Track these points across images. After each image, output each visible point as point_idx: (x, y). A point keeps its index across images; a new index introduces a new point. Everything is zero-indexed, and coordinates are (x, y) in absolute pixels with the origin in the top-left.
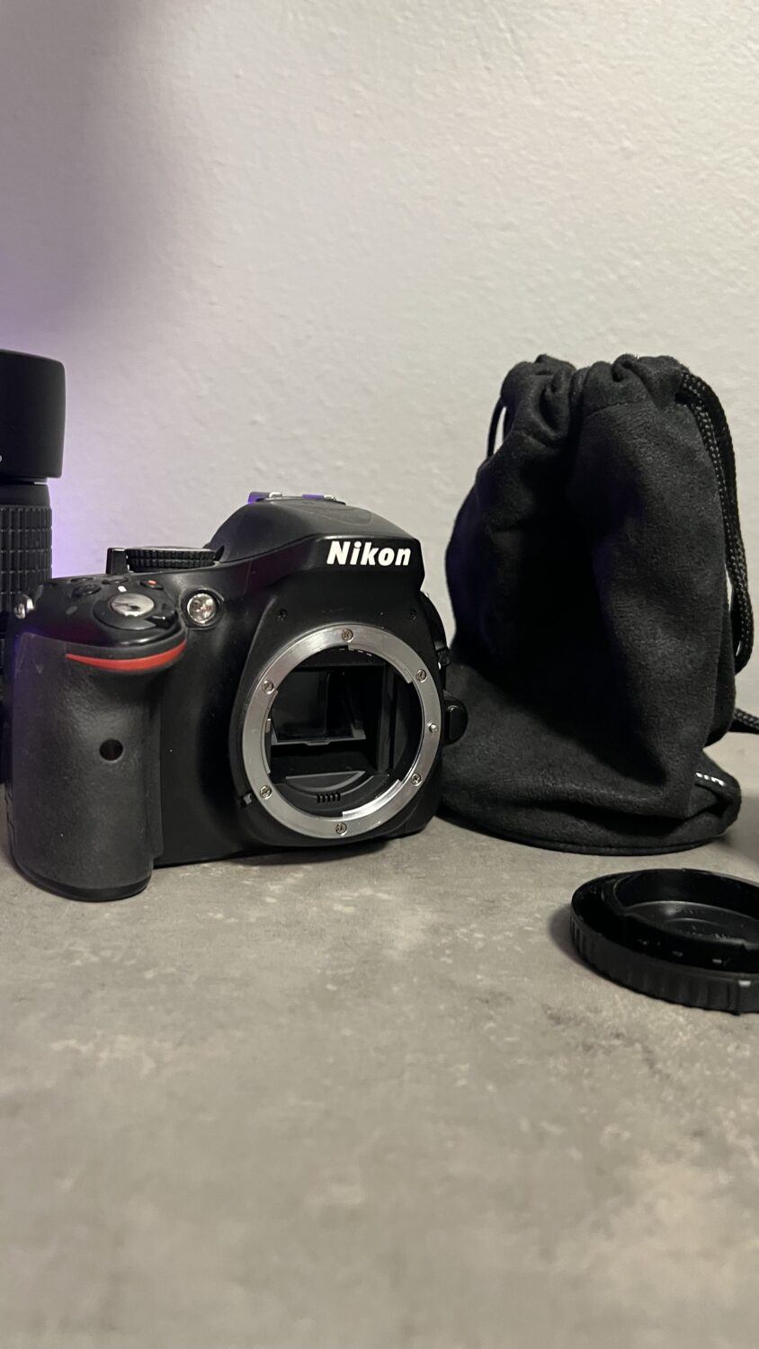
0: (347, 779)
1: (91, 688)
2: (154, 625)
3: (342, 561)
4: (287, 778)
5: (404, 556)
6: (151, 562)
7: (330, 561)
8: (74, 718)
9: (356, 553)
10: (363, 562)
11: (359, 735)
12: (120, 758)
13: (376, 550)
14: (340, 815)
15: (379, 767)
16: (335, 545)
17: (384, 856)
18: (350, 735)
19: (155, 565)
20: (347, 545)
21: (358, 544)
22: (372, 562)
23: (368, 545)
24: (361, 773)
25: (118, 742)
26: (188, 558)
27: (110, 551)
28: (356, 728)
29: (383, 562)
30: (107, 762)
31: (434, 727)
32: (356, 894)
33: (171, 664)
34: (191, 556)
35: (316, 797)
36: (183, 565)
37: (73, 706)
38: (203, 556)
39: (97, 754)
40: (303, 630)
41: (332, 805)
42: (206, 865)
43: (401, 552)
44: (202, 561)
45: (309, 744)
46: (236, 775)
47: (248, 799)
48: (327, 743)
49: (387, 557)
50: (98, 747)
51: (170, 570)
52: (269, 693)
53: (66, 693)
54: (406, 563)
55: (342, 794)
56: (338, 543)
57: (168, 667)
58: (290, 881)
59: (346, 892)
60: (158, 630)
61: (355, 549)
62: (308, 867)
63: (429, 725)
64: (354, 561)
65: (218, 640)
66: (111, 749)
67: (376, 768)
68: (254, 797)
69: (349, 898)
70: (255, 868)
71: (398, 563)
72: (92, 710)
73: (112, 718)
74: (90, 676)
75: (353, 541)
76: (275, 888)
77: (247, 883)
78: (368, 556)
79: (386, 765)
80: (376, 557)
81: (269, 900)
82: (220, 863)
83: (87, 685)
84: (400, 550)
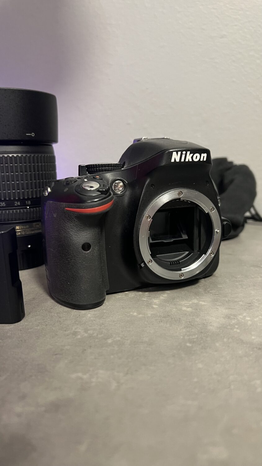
0: (181, 255)
1: (76, 222)
2: (100, 193)
3: (178, 160)
4: (157, 256)
5: (204, 157)
6: (96, 169)
7: (173, 160)
8: (71, 235)
9: (183, 156)
10: (187, 160)
11: (185, 237)
12: (90, 250)
13: (192, 155)
14: (181, 270)
15: (195, 250)
16: (174, 153)
17: (199, 286)
18: (182, 237)
19: (98, 170)
21: (184, 152)
22: (191, 160)
23: (189, 153)
24: (187, 253)
25: (90, 244)
26: (111, 166)
27: (79, 166)
28: (183, 234)
29: (195, 160)
30: (84, 251)
31: (218, 231)
32: (191, 303)
33: (108, 209)
34: (113, 166)
35: (170, 263)
36: (110, 170)
37: (69, 229)
38: (117, 165)
39: (80, 248)
40: (161, 193)
41: (177, 266)
42: (127, 292)
44: (117, 168)
45: (165, 241)
46: (137, 255)
47: (143, 265)
48: (172, 241)
49: (197, 157)
50: (81, 246)
51: (104, 172)
52: (149, 220)
53: (66, 224)
54: (205, 160)
55: (180, 261)
56: (175, 152)
57: (107, 211)
58: (162, 298)
59: (186, 302)
60: (102, 195)
61: (183, 155)
62: (168, 292)
63: (216, 230)
64: (183, 160)
65: (126, 199)
66: (86, 247)
67: (193, 250)
68: (145, 264)
69: (188, 305)
70: (147, 293)
71: (202, 160)
72: (78, 231)
73: (86, 234)
74: (75, 217)
75: (182, 151)
76: (156, 301)
77: (145, 299)
78: (189, 158)
79: (198, 249)
80: (192, 157)
81: (155, 306)
82: (132, 292)
83: (75, 221)
84: (202, 154)
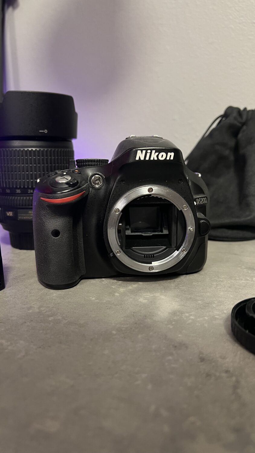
0: (157, 250)
1: (48, 210)
2: (68, 186)
3: (142, 159)
4: (133, 248)
5: (171, 156)
7: (137, 159)
8: (43, 221)
9: (148, 155)
10: (152, 159)
11: (165, 232)
12: (59, 237)
13: (157, 154)
14: (151, 263)
15: (172, 245)
16: (139, 152)
18: (162, 232)
20: (144, 152)
21: (149, 151)
22: (156, 159)
23: (154, 151)
24: (164, 247)
25: (59, 231)
28: (165, 229)
29: (160, 158)
30: (53, 237)
31: (191, 229)
32: (152, 295)
35: (144, 256)
37: (43, 217)
39: (50, 234)
41: (149, 259)
43: (169, 154)
45: (144, 235)
46: (107, 245)
47: (111, 255)
48: (151, 235)
49: (162, 156)
50: (51, 232)
53: (41, 212)
54: (172, 158)
55: (155, 255)
56: (140, 151)
59: (149, 294)
60: (69, 188)
61: (148, 153)
63: (189, 228)
64: (147, 158)
65: (102, 192)
66: (56, 233)
68: (114, 254)
69: (149, 297)
71: (168, 158)
72: (49, 218)
73: (56, 222)
74: (47, 205)
75: (147, 150)
78: (154, 156)
79: (175, 245)
80: (157, 156)
81: (116, 294)
82: (108, 279)
83: (46, 209)
84: (168, 153)
